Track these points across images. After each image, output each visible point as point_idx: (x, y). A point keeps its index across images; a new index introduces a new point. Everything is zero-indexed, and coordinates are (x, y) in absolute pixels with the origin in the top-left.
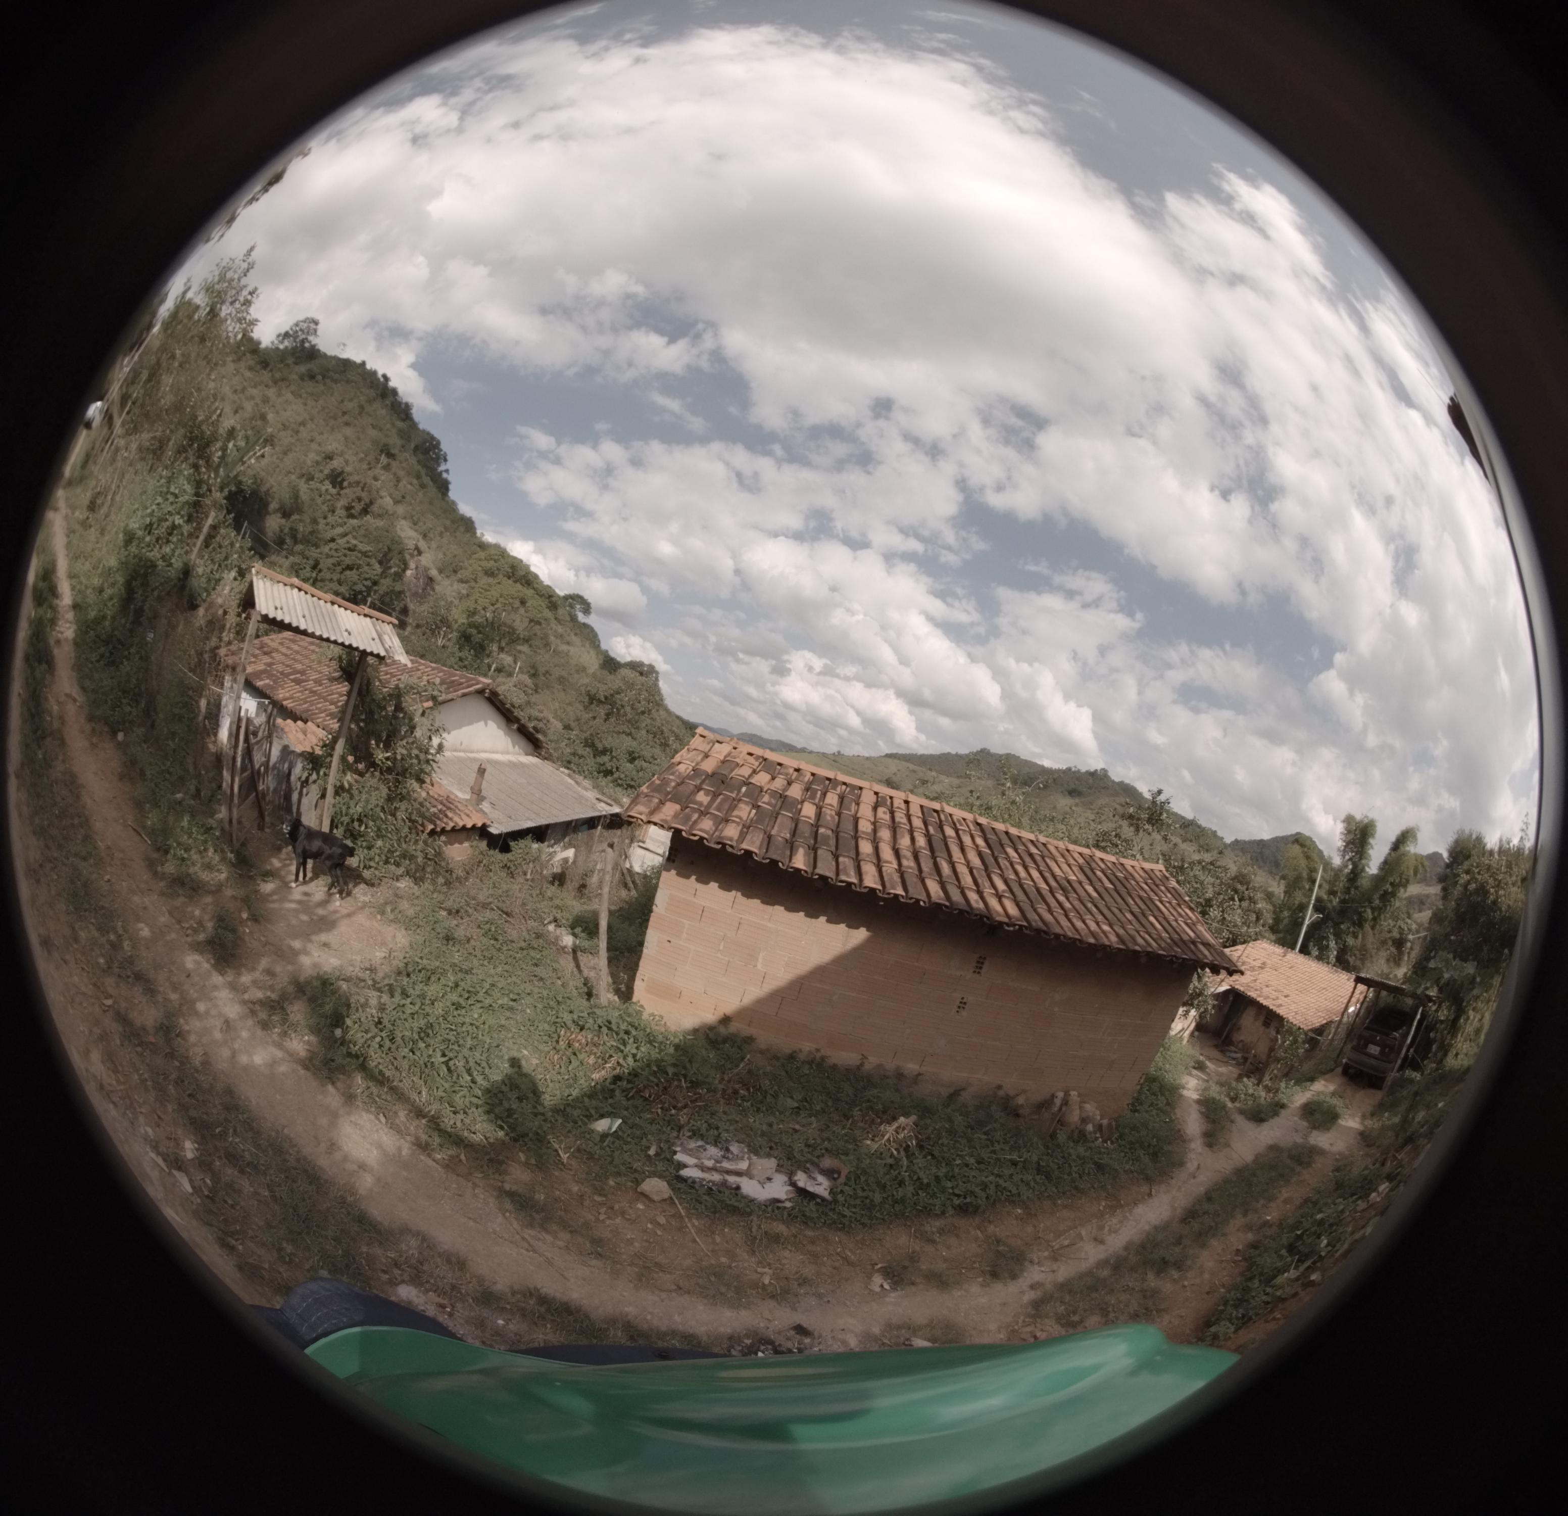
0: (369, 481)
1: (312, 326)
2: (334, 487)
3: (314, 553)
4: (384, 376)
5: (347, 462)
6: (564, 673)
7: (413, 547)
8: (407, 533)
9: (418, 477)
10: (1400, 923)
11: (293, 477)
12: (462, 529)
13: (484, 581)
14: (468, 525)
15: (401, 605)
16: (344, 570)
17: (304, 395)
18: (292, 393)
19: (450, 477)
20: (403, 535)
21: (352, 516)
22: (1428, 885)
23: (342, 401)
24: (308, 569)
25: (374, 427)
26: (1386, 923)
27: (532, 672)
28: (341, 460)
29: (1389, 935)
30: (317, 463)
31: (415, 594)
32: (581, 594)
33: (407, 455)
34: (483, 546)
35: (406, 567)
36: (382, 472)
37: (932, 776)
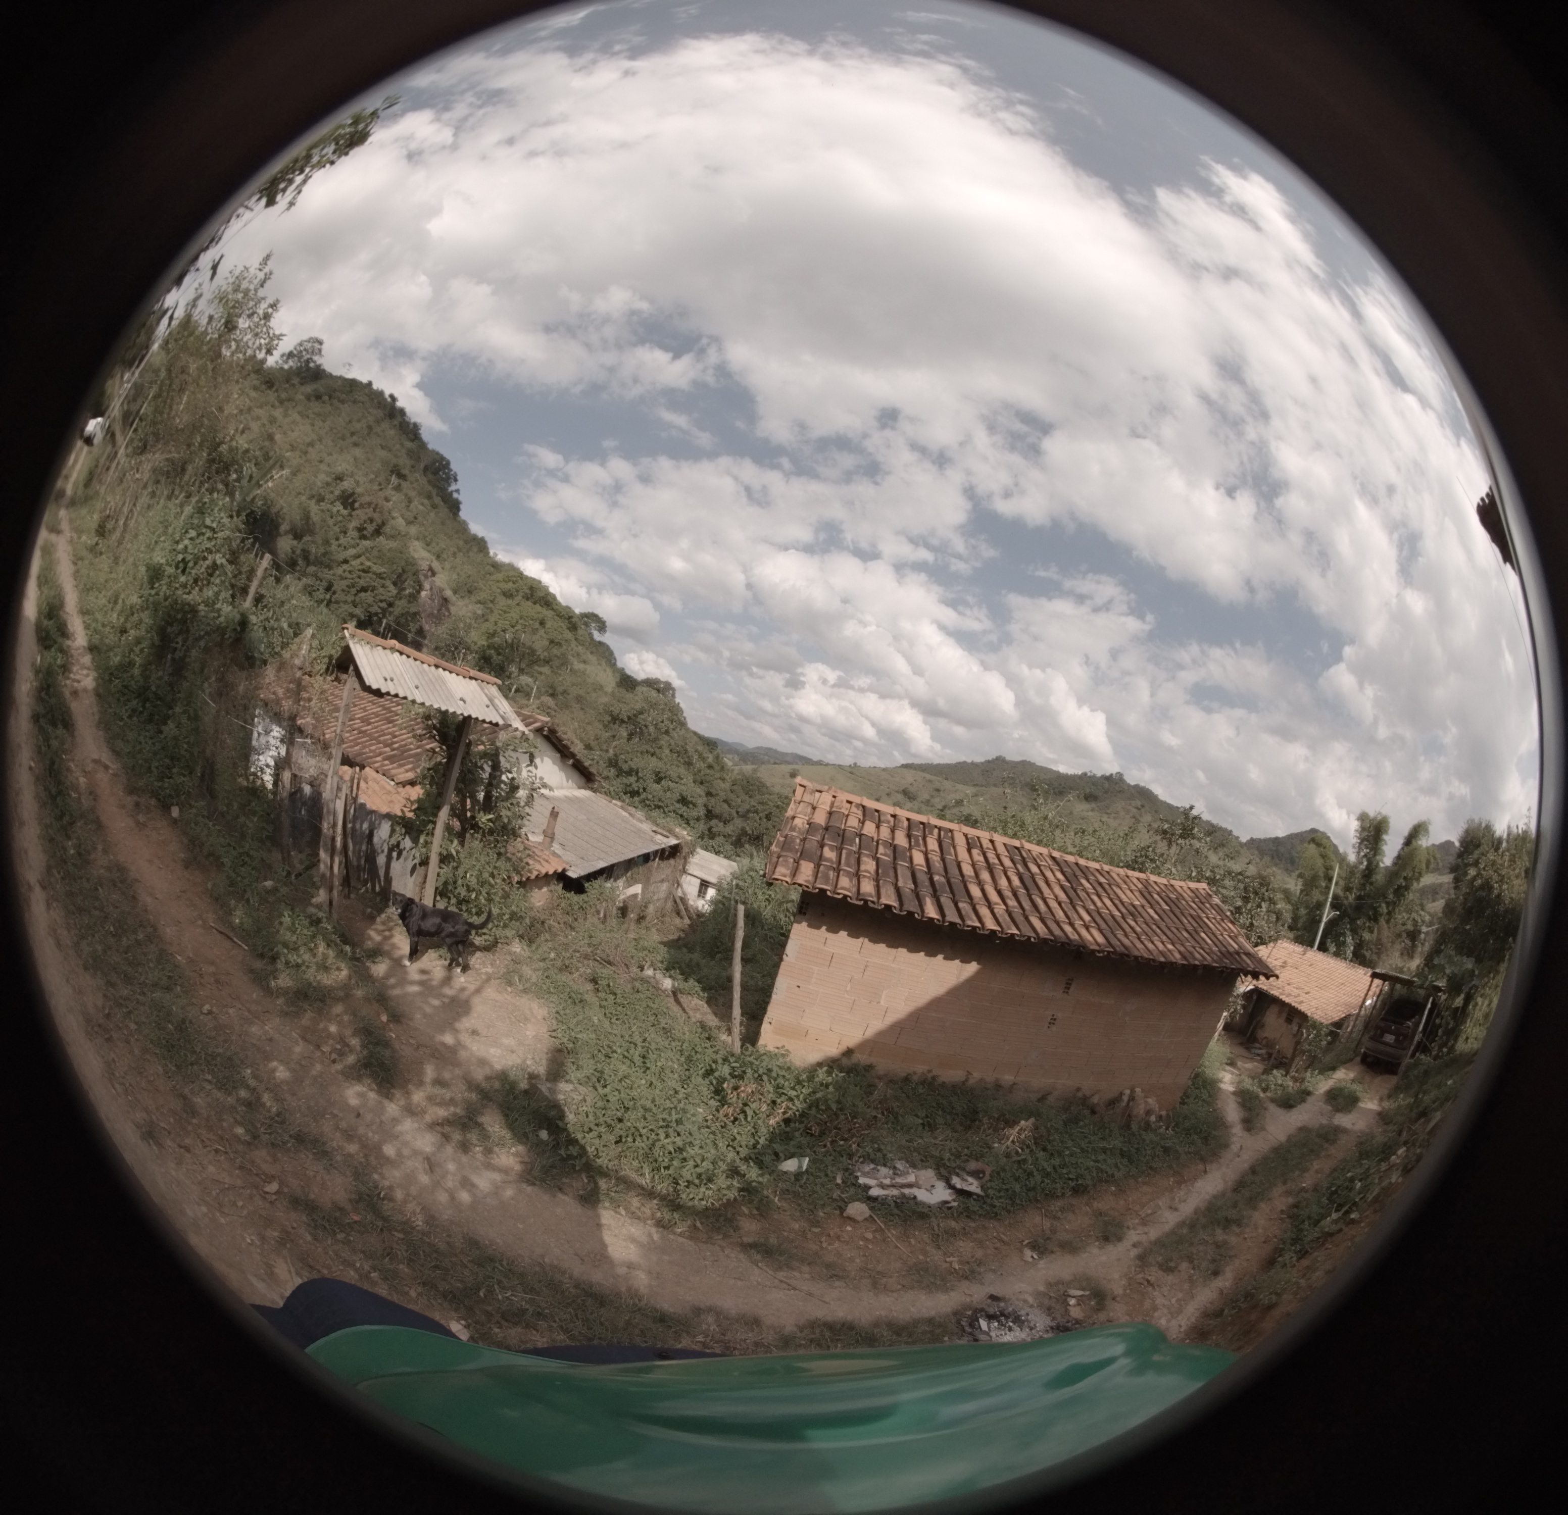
0: (382, 502)
1: (317, 345)
2: (345, 508)
3: (327, 574)
4: (392, 396)
5: (357, 483)
6: (581, 692)
7: (427, 568)
8: (420, 554)
9: (429, 497)
10: (1414, 915)
11: (303, 498)
12: (475, 549)
13: (503, 602)
14: (481, 545)
15: (417, 626)
16: (358, 592)
17: (312, 416)
18: (299, 413)
19: (461, 497)
20: (416, 556)
21: (363, 537)
22: (1440, 874)
23: (350, 422)
24: (322, 590)
25: (382, 447)
26: (1401, 916)
27: (551, 691)
28: (352, 480)
29: (1404, 928)
30: (328, 484)
31: (431, 615)
32: (596, 612)
33: (417, 475)
34: (497, 566)
35: (421, 588)
36: (393, 493)
37: (948, 784)
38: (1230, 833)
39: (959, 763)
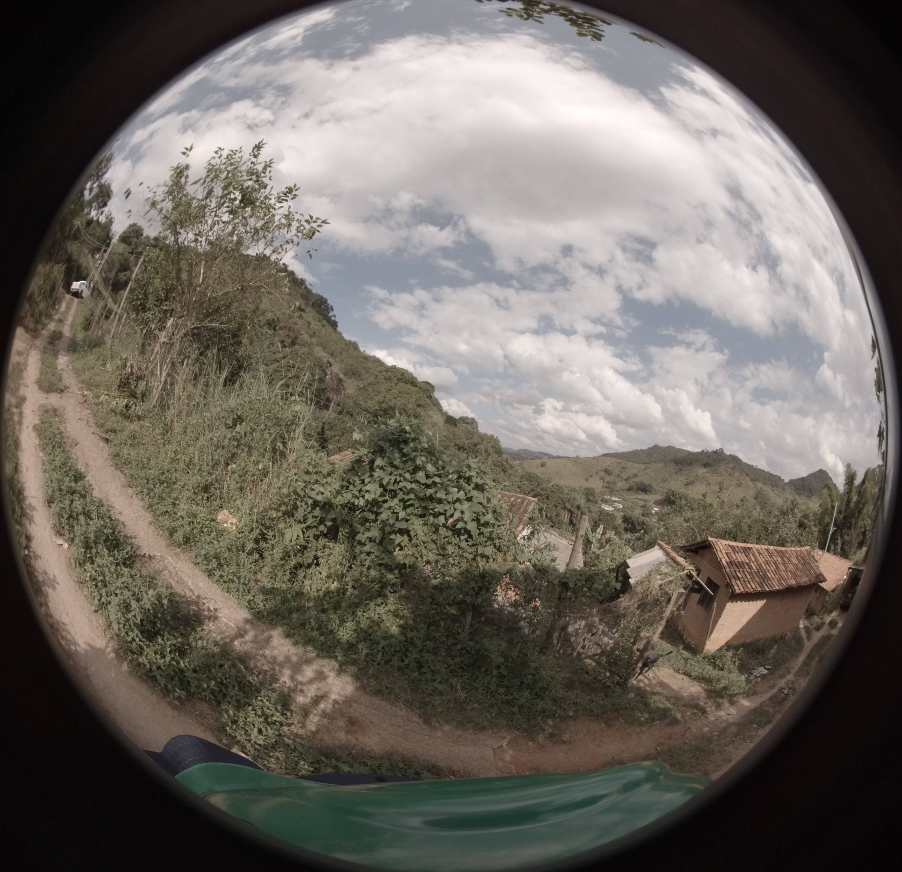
0: (293, 326)
2: (270, 330)
5: (275, 315)
7: (326, 362)
8: (321, 354)
9: (319, 321)
12: (352, 349)
13: (386, 384)
14: (354, 346)
15: (326, 396)
19: (337, 319)
20: (319, 356)
21: (285, 346)
28: (272, 314)
31: (333, 389)
33: (309, 309)
34: (367, 358)
35: (325, 374)
36: (298, 320)
37: (629, 464)
38: (779, 478)
39: (634, 451)
